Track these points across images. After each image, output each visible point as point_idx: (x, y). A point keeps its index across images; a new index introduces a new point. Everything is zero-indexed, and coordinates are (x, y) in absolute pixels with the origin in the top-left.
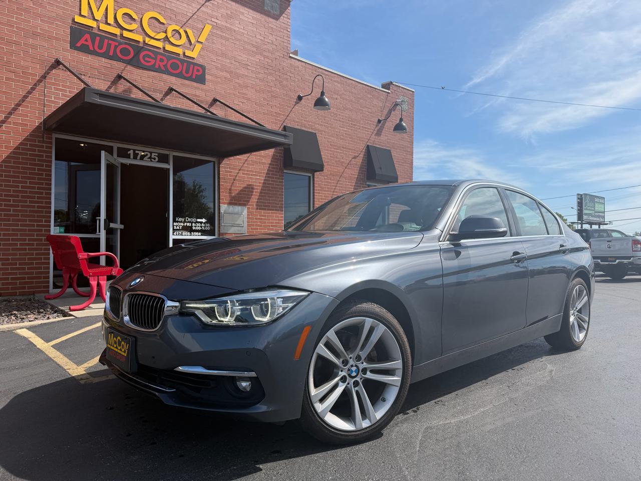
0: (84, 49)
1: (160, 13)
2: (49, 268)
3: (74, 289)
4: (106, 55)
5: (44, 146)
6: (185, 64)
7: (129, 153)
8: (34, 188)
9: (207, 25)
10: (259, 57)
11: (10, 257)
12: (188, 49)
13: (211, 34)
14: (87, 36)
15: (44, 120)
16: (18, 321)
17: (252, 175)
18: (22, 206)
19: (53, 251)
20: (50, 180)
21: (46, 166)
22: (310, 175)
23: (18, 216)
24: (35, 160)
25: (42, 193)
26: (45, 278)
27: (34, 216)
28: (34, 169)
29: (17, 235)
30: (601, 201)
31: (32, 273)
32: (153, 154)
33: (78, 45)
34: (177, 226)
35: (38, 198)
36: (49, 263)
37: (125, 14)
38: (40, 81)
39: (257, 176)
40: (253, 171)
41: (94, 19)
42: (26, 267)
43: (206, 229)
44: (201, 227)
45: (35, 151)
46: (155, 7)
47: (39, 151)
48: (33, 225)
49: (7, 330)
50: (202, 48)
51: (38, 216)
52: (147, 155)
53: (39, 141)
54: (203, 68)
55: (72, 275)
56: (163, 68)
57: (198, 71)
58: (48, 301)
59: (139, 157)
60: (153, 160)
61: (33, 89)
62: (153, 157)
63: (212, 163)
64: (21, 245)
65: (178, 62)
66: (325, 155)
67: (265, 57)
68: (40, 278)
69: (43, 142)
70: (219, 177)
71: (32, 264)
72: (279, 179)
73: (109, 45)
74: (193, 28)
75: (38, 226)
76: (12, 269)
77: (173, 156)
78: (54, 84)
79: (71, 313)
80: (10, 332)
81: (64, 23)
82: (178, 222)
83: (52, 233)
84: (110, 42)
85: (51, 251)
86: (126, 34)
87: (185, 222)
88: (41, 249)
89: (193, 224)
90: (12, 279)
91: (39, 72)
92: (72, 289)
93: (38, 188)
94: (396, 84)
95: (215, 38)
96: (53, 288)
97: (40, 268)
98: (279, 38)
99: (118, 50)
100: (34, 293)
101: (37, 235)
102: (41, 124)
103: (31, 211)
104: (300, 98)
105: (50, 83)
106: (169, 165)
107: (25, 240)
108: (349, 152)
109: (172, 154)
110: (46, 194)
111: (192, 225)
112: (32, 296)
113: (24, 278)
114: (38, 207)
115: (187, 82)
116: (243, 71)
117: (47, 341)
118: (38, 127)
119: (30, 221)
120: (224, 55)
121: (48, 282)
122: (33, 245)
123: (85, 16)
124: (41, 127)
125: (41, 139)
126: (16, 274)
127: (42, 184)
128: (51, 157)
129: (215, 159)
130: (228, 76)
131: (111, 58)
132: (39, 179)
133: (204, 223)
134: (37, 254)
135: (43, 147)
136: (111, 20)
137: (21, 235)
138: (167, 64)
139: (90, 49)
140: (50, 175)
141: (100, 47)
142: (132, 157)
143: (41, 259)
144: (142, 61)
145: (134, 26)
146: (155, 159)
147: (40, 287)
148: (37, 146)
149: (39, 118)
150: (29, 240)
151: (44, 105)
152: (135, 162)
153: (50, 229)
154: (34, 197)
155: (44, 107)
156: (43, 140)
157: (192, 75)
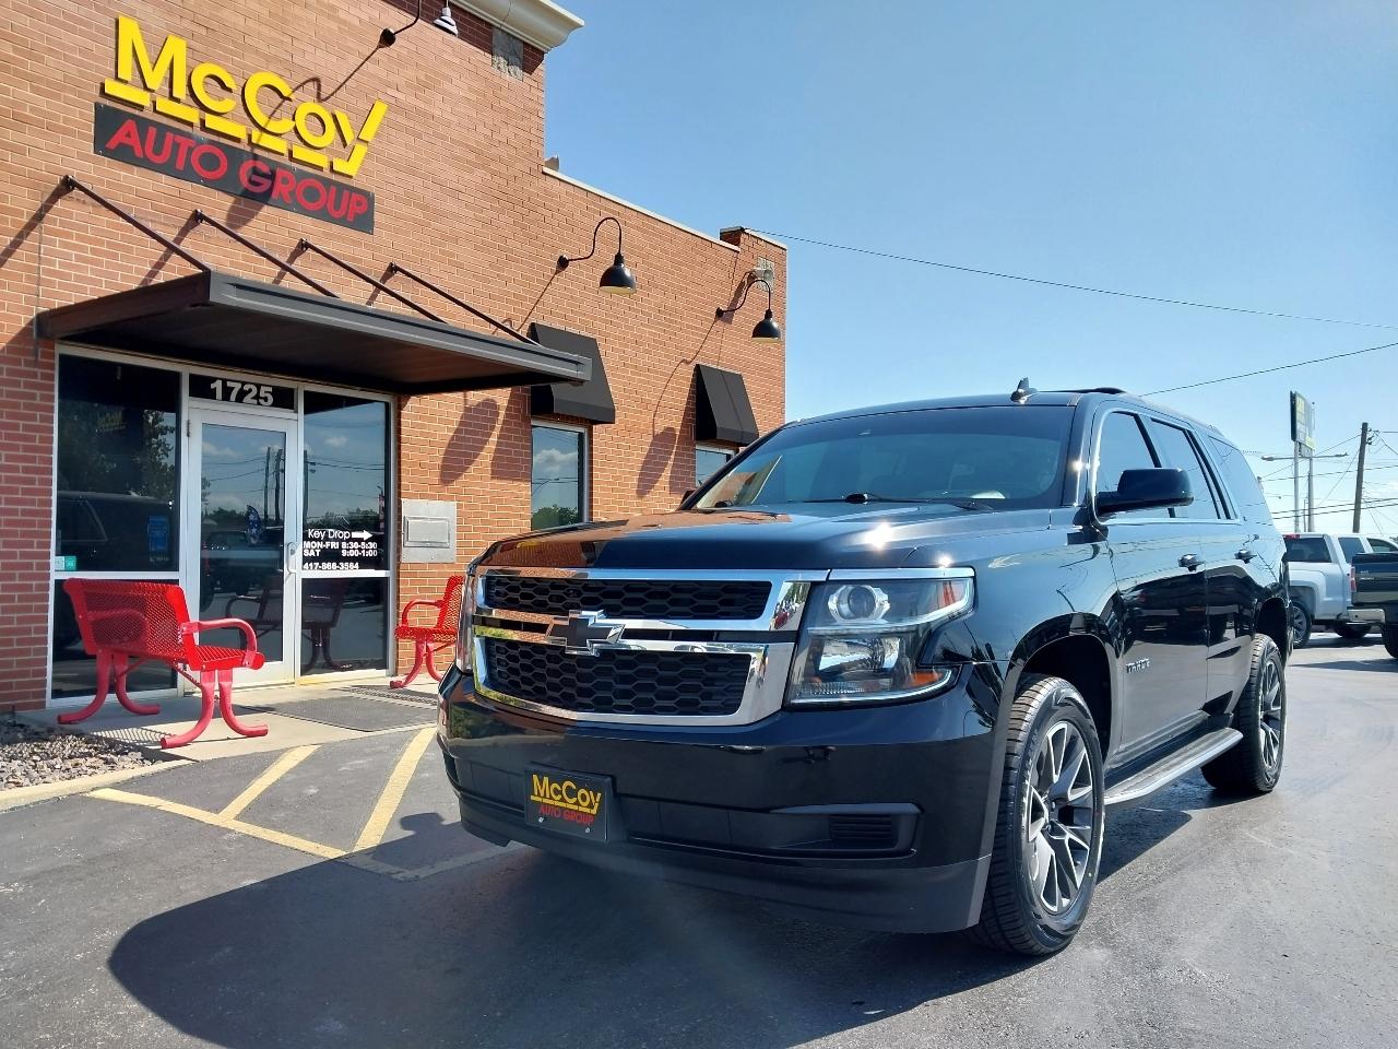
0: (123, 154)
1: (281, 76)
2: (44, 651)
3: (120, 696)
4: (168, 169)
5: (37, 373)
6: (333, 190)
7: (213, 386)
8: (16, 469)
9: (378, 104)
10: (480, 172)
12: (341, 156)
13: (387, 124)
14: (130, 126)
15: (40, 317)
21: (42, 419)
22: (581, 430)
24: (17, 406)
25: (32, 481)
26: (36, 673)
27: (15, 534)
28: (16, 427)
31: (10, 664)
32: (263, 389)
34: (309, 550)
35: (25, 492)
36: (45, 641)
37: (208, 76)
38: (30, 227)
41: (146, 88)
43: (370, 554)
44: (360, 549)
45: (17, 384)
46: (269, 61)
47: (27, 385)
48: (13, 555)
50: (367, 156)
51: (24, 534)
52: (250, 390)
53: (28, 363)
54: (369, 197)
56: (289, 199)
57: (359, 203)
59: (233, 396)
60: (262, 401)
61: (16, 244)
62: (262, 394)
63: (383, 405)
65: (322, 189)
67: (493, 174)
68: (25, 674)
69: (36, 364)
70: (399, 439)
71: (10, 642)
72: (520, 440)
73: (177, 145)
74: (348, 110)
75: (24, 555)
77: (306, 392)
78: (57, 233)
79: (170, 751)
80: (81, 797)
81: (80, 95)
82: (312, 539)
83: (54, 576)
84: (179, 139)
85: (51, 613)
86: (211, 122)
87: (326, 539)
88: (28, 609)
89: (344, 545)
91: (29, 205)
92: (115, 695)
93: (26, 470)
94: (753, 233)
95: (393, 132)
96: (53, 698)
97: (27, 652)
98: (521, 133)
99: (195, 157)
100: (13, 713)
101: (22, 577)
102: (31, 323)
103: (8, 523)
104: (563, 263)
105: (50, 232)
106: (296, 412)
109: (302, 387)
110: (41, 482)
111: (340, 545)
112: (8, 716)
114: (25, 512)
115: (336, 229)
116: (450, 205)
117: (211, 809)
118: (25, 332)
119: (6, 544)
120: (412, 171)
121: (44, 683)
122: (12, 599)
123: (126, 82)
124: (31, 330)
125: (32, 358)
127: (33, 460)
128: (52, 400)
129: (389, 397)
130: (419, 214)
131: (181, 175)
132: (26, 449)
133: (367, 541)
134: (20, 620)
135: (34, 375)
136: (180, 90)
138: (295, 189)
139: (137, 154)
140: (49, 440)
141: (158, 151)
142: (219, 394)
143: (28, 631)
144: (245, 183)
145: (228, 104)
146: (266, 399)
147: (25, 696)
148: (22, 373)
149: (29, 311)
151: (39, 282)
152: (225, 406)
153: (48, 564)
154: (15, 491)
155: (39, 285)
156: (36, 360)
157: (347, 213)
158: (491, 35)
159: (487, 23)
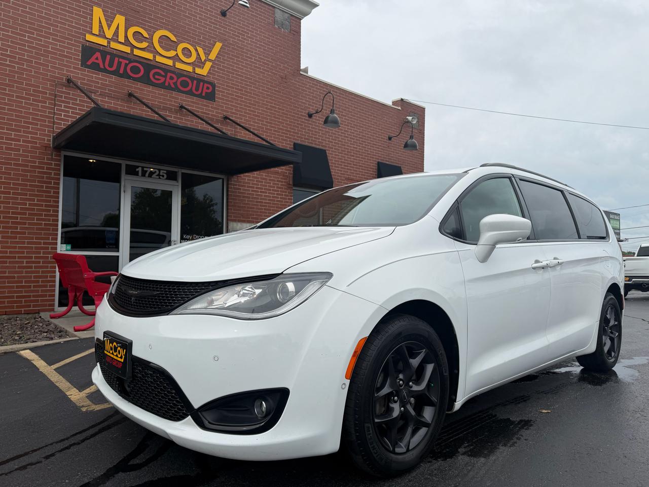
0: (95, 67)
1: (170, 32)
2: (54, 286)
3: (79, 308)
4: (115, 73)
5: (52, 163)
6: (195, 82)
7: (137, 170)
8: (42, 205)
9: (218, 43)
10: (268, 74)
11: (16, 275)
12: (199, 67)
13: (222, 52)
14: (98, 54)
15: (54, 138)
16: (22, 342)
17: (261, 192)
18: (29, 224)
19: (59, 269)
20: (58, 197)
21: (55, 183)
23: (24, 233)
24: (43, 177)
25: (49, 211)
26: (50, 296)
27: (41, 234)
28: (42, 187)
29: (23, 253)
30: (616, 217)
31: (38, 291)
32: (162, 171)
33: (89, 63)
35: (45, 215)
36: (54, 281)
37: (135, 32)
38: (50, 99)
39: (266, 193)
40: (262, 189)
41: (105, 37)
42: (32, 285)
45: (43, 168)
47: (48, 168)
48: (40, 243)
49: (11, 351)
50: (212, 66)
51: (45, 234)
52: (155, 172)
53: (48, 159)
54: (214, 86)
55: (78, 294)
56: (173, 86)
57: (208, 88)
58: (53, 320)
59: (147, 174)
60: (161, 177)
62: (161, 174)
63: (221, 180)
64: (27, 262)
65: (190, 82)
66: (334, 171)
68: (46, 296)
69: (52, 159)
70: (227, 194)
71: (38, 282)
72: (287, 196)
73: (120, 64)
74: (203, 46)
75: (44, 243)
76: (17, 287)
77: (182, 173)
78: (63, 102)
79: (76, 333)
80: (13, 353)
81: (75, 41)
82: (185, 240)
83: (59, 251)
84: (120, 60)
85: (57, 269)
86: (136, 52)
87: (192, 239)
88: (47, 267)
90: (17, 297)
91: (49, 89)
92: (77, 307)
93: (46, 206)
95: (225, 56)
96: (59, 306)
97: (46, 286)
98: (289, 56)
99: (129, 67)
100: (39, 313)
101: (44, 253)
102: (50, 141)
103: (37, 229)
104: (310, 116)
105: (59, 101)
106: (177, 182)
107: (31, 258)
108: (359, 169)
109: (180, 171)
110: (54, 211)
112: (37, 315)
113: (30, 296)
114: (45, 225)
115: (195, 99)
116: (253, 89)
117: (50, 363)
118: (47, 145)
119: (36, 238)
120: (234, 73)
121: (54, 300)
122: (39, 262)
123: (97, 35)
124: (50, 144)
125: (50, 157)
126: (21, 292)
127: (50, 201)
128: (59, 175)
129: (224, 176)
130: (238, 93)
131: (121, 76)
132: (46, 196)
134: (43, 272)
136: (121, 38)
137: (28, 253)
138: (177, 82)
139: (101, 67)
140: (58, 193)
141: (111, 65)
142: (140, 174)
143: (47, 277)
144: (152, 79)
145: (144, 45)
146: (163, 176)
147: (45, 305)
148: (45, 163)
149: (49, 136)
150: (36, 258)
151: (54, 123)
152: (143, 179)
153: (57, 247)
154: (41, 215)
155: (54, 124)
156: (52, 158)
157: (202, 92)
158: (274, 11)
159: (272, 6)
